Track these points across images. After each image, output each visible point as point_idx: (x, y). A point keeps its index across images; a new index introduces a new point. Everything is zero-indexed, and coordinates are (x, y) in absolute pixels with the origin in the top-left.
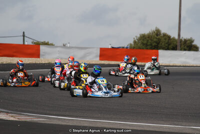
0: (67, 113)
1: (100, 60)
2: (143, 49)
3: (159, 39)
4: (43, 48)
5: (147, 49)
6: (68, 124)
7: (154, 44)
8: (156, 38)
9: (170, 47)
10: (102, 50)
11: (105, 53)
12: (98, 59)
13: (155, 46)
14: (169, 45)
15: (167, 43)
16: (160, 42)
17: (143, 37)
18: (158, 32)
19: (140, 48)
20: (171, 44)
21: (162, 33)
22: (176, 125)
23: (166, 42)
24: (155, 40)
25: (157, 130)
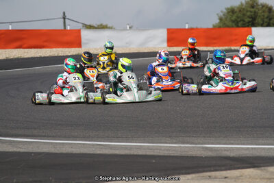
0: (35, 132)
1: (168, 46)
2: (233, 27)
3: (255, 12)
5: (238, 26)
6: (18, 150)
7: (247, 20)
8: (251, 12)
9: (271, 22)
11: (174, 37)
12: (165, 45)
13: (249, 22)
14: (270, 19)
15: (267, 18)
16: (256, 16)
17: (232, 11)
19: (228, 27)
21: (259, 4)
22: (183, 143)
23: (266, 16)
24: (249, 14)
25: (148, 153)
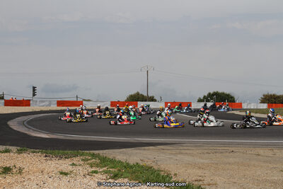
1: (111, 107)
3: (138, 97)
4: (84, 102)
7: (136, 99)
10: (112, 102)
11: (113, 104)
17: (131, 96)
18: (138, 94)
20: (143, 99)
